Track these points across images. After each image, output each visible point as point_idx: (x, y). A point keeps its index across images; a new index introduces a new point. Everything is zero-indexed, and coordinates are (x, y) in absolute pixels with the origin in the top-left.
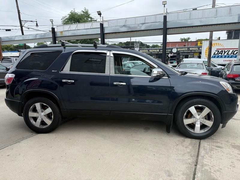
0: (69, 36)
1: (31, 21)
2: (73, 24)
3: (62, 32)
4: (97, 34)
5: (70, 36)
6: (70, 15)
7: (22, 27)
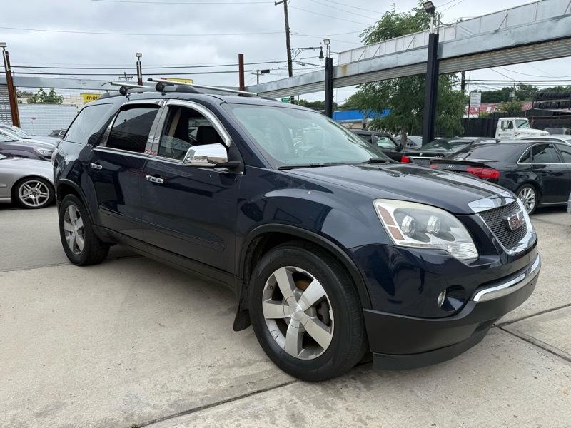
0: (358, 75)
1: (310, 48)
2: (393, 38)
3: (345, 67)
4: (420, 63)
5: (360, 74)
6: (382, 24)
7: (290, 62)
